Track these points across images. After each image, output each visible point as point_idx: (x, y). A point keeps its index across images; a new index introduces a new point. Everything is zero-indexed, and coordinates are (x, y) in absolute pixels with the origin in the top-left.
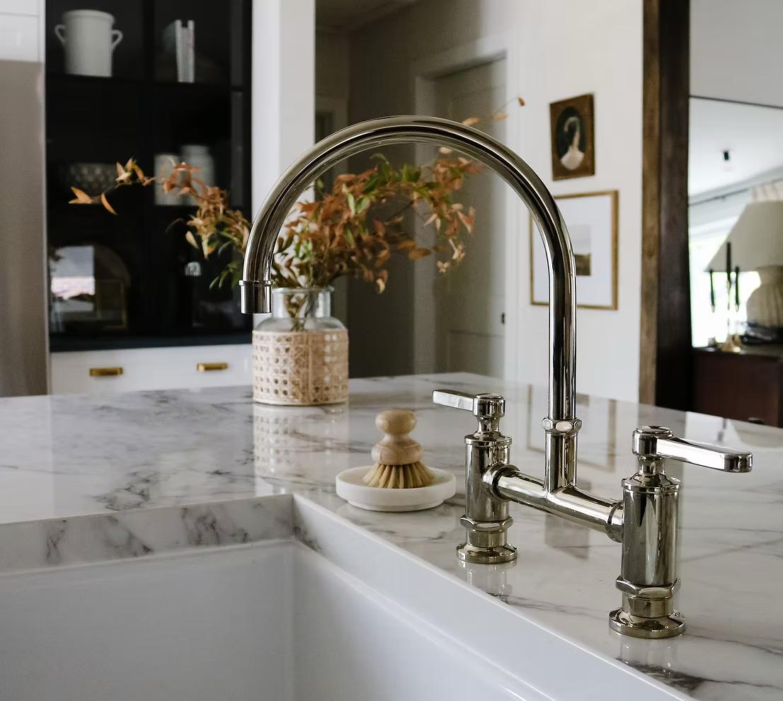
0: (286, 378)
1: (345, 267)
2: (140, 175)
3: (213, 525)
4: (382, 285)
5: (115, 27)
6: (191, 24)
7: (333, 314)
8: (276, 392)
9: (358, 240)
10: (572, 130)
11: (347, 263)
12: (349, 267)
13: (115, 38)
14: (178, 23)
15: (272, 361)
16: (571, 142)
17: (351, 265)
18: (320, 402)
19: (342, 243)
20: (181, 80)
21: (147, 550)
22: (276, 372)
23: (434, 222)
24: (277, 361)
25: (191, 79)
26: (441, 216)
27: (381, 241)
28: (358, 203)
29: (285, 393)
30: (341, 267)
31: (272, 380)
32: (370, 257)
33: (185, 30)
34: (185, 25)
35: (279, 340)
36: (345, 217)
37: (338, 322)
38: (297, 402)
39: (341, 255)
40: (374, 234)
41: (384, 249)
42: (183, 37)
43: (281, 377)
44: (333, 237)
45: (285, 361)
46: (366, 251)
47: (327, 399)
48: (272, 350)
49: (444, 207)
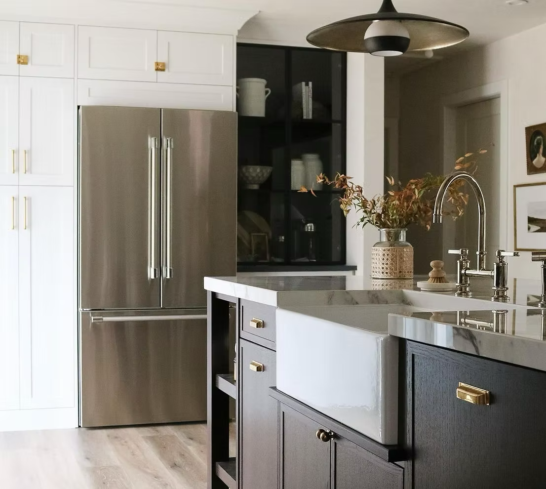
0: (387, 266)
1: (413, 220)
2: (327, 181)
3: (377, 297)
4: (429, 227)
5: (266, 86)
6: (310, 84)
7: (407, 240)
8: (383, 273)
9: (419, 207)
10: (539, 144)
11: (414, 218)
12: (414, 220)
13: (267, 92)
14: (304, 83)
15: (381, 260)
16: (538, 152)
17: (415, 218)
18: (402, 277)
19: (411, 209)
20: (305, 117)
21: (357, 303)
22: (383, 264)
23: (451, 200)
24: (383, 259)
25: (311, 117)
26: (453, 198)
27: (429, 208)
28: (419, 193)
29: (387, 273)
30: (411, 219)
31: (381, 268)
32: (424, 215)
33: (307, 87)
34: (307, 85)
35: (384, 250)
36: (414, 198)
37: (409, 244)
38: (392, 277)
39: (411, 214)
40: (426, 205)
41: (430, 212)
42: (306, 91)
43: (385, 266)
44: (408, 207)
45: (387, 259)
46: (422, 212)
47: (405, 276)
48: (381, 255)
49: (455, 194)
